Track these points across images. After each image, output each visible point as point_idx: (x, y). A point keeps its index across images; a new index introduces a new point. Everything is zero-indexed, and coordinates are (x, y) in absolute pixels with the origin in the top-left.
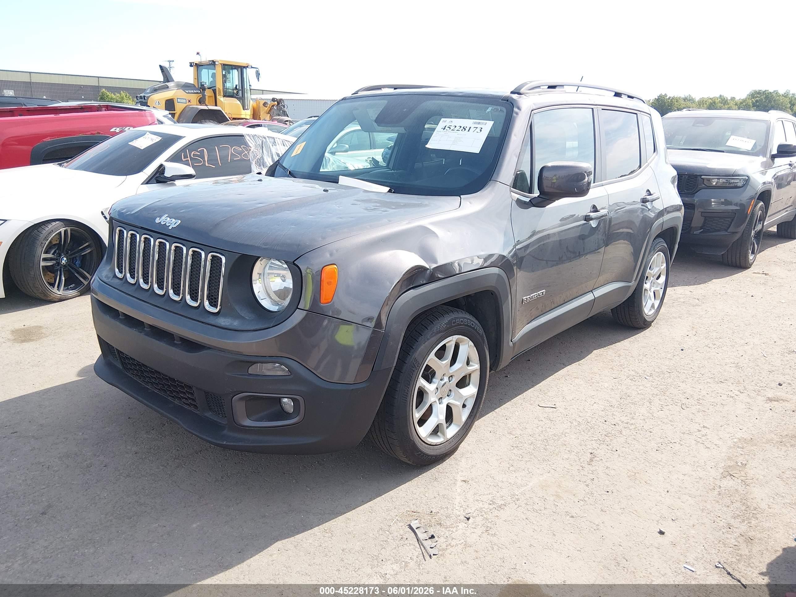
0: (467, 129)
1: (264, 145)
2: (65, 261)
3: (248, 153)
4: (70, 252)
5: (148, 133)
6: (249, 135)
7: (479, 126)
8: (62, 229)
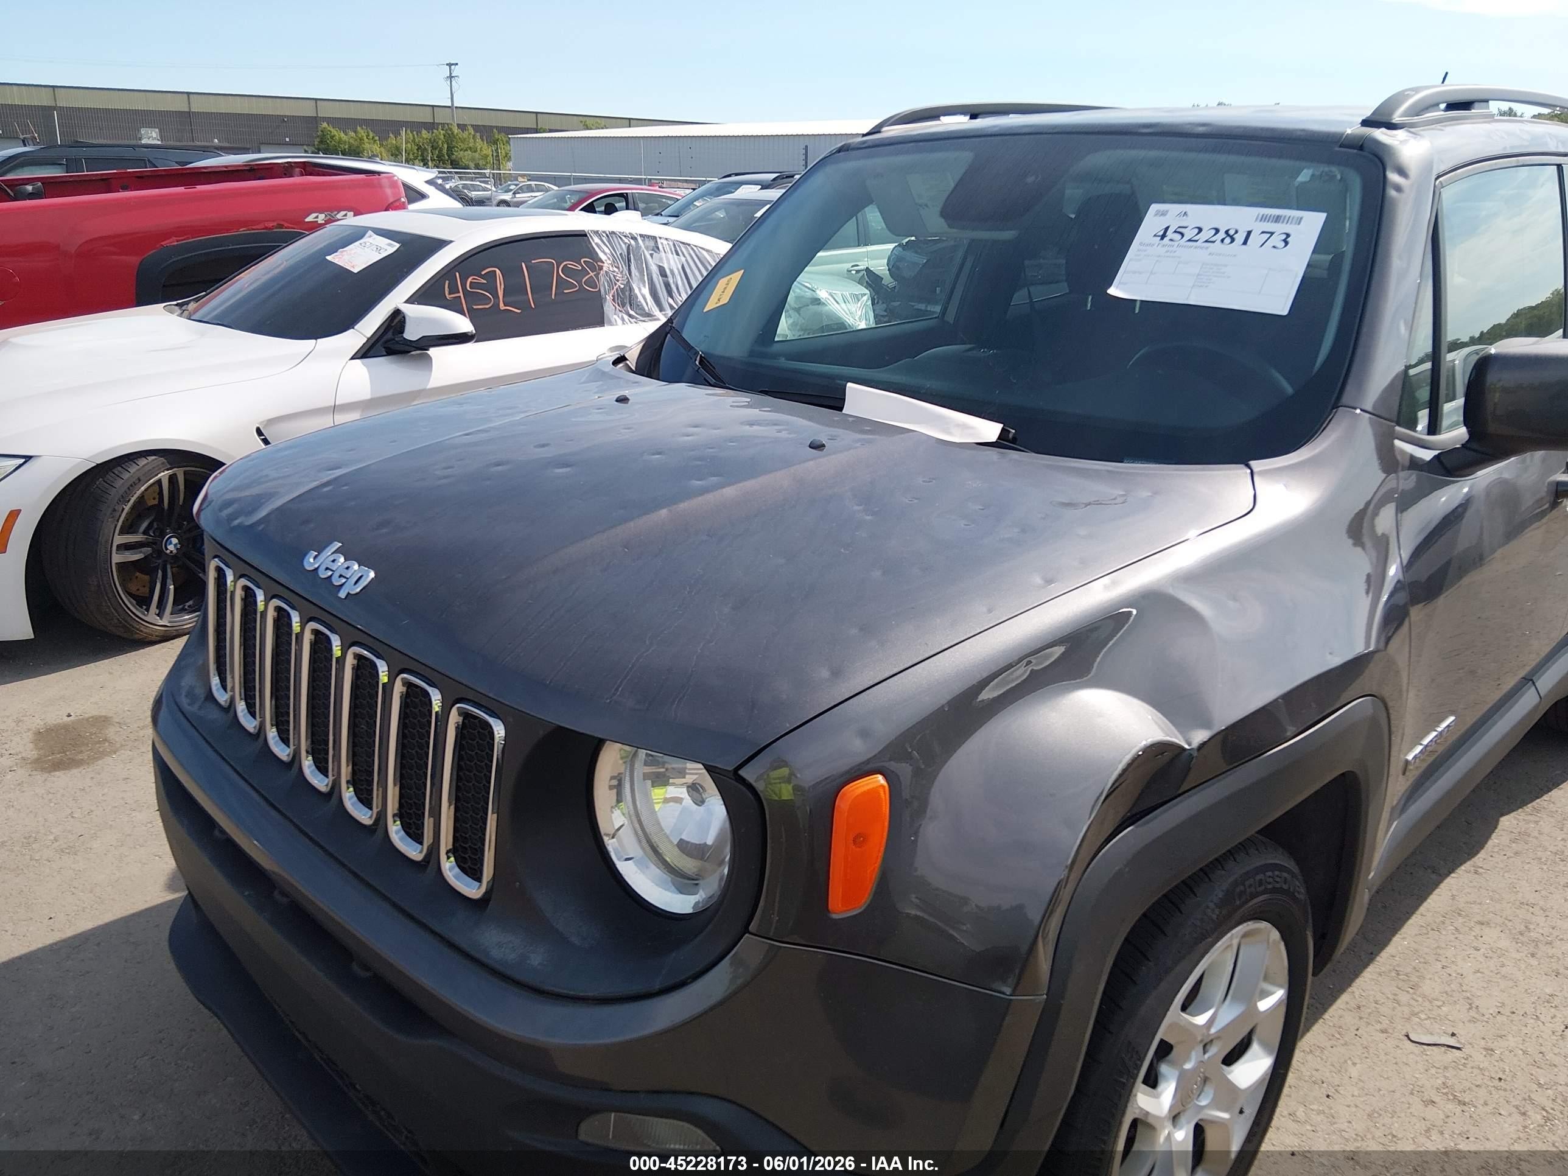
0: (1240, 238)
1: (632, 255)
2: (175, 545)
3: (597, 275)
4: (185, 523)
5: (370, 232)
6: (597, 232)
7: (1279, 228)
8: (163, 474)
